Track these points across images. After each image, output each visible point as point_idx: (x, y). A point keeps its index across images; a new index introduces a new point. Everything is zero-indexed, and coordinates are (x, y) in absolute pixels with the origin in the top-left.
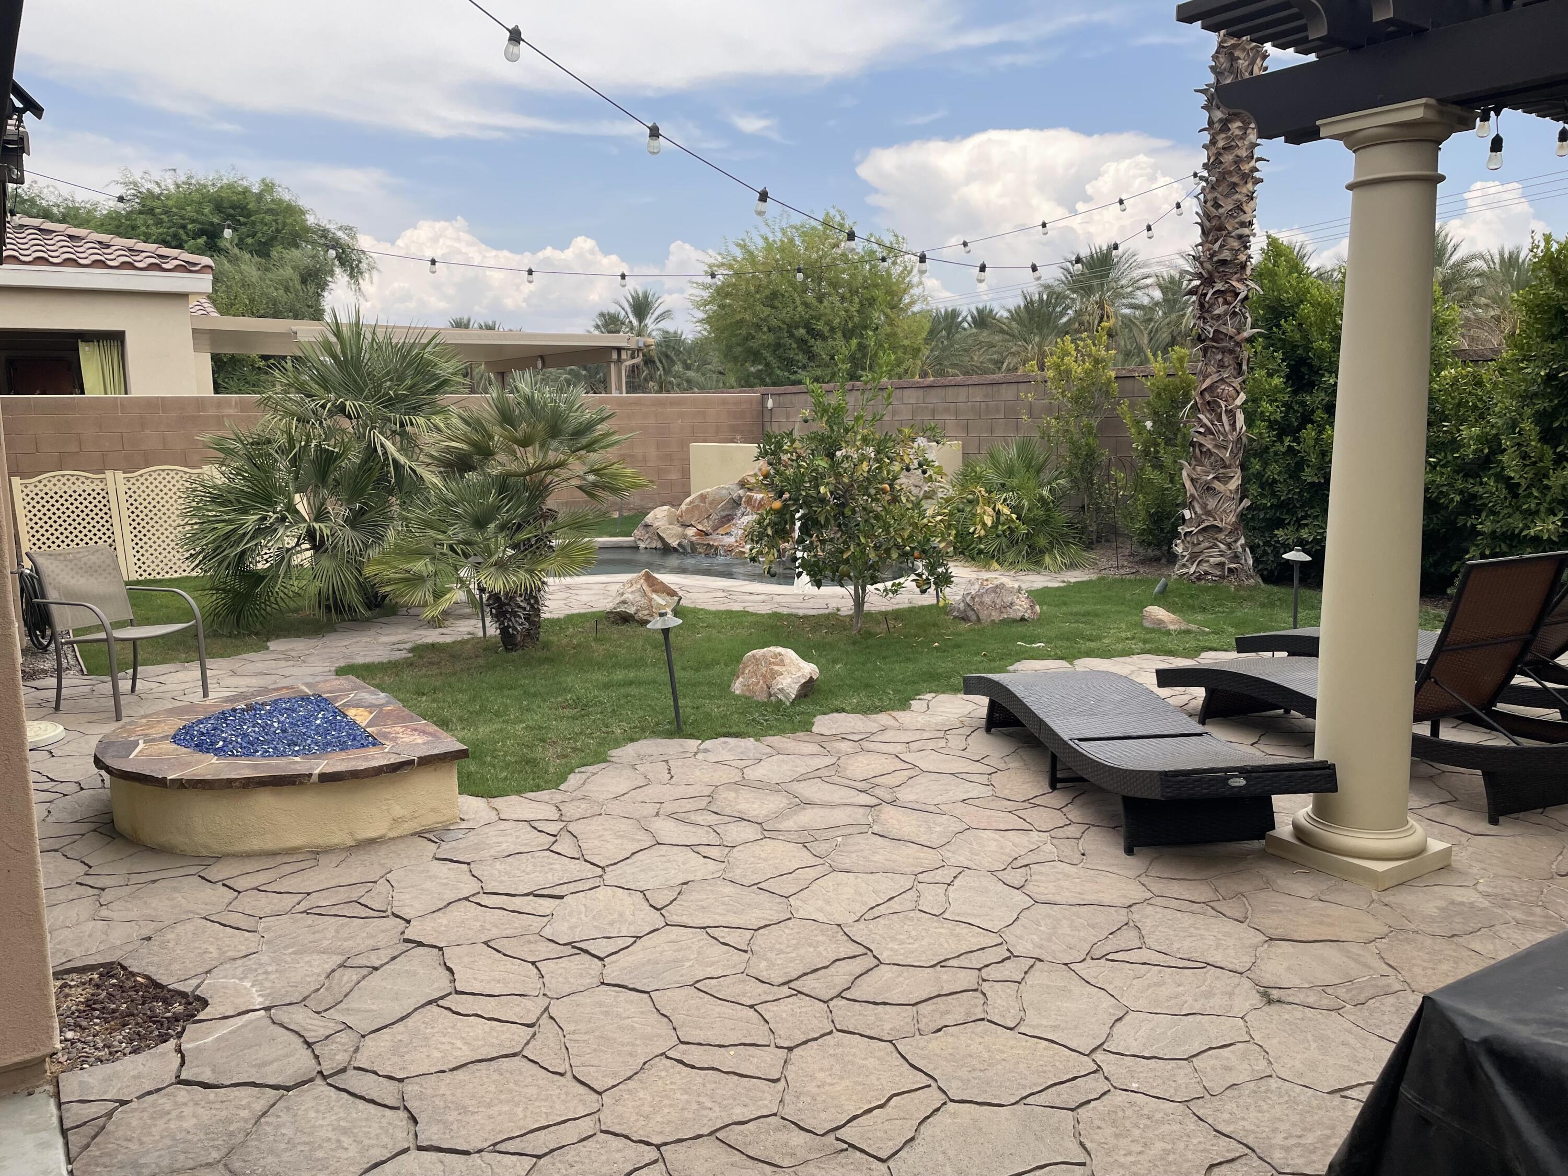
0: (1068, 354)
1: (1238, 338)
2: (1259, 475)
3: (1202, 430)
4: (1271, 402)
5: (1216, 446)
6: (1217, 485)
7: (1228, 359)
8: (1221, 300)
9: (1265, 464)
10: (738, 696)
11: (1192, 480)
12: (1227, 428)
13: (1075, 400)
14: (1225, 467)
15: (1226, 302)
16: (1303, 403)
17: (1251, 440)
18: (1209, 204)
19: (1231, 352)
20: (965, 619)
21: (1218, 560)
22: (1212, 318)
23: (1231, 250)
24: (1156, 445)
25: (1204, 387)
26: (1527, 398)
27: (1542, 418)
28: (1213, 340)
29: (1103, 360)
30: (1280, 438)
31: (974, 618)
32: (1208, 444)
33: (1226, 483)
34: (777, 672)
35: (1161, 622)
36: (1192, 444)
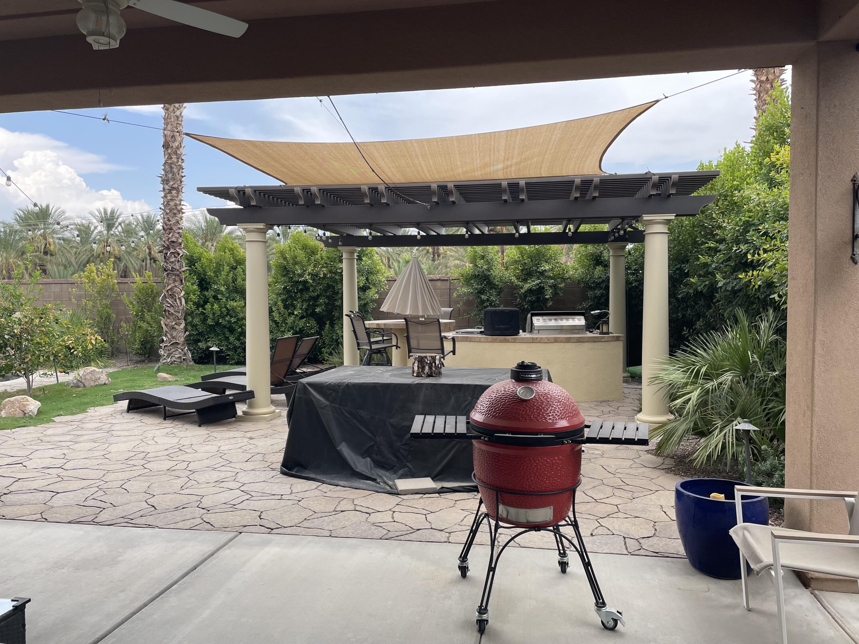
0: (93, 272)
1: (180, 270)
2: (191, 323)
3: (169, 305)
4: (194, 295)
5: (175, 311)
6: (176, 326)
7: (177, 278)
8: (173, 256)
9: (193, 318)
10: (5, 418)
11: (165, 325)
12: (179, 304)
13: (99, 293)
14: (179, 320)
15: (175, 257)
16: (205, 296)
17: (187, 309)
18: (166, 219)
19: (178, 275)
20: (78, 387)
21: (179, 355)
22: (170, 262)
23: (176, 237)
24: (142, 311)
25: (168, 289)
26: (279, 294)
27: (283, 301)
28: (171, 271)
29: (111, 275)
30: (198, 308)
31: (82, 385)
32: (172, 310)
33: (179, 326)
34: (26, 404)
35: (165, 378)
36: (165, 311)
